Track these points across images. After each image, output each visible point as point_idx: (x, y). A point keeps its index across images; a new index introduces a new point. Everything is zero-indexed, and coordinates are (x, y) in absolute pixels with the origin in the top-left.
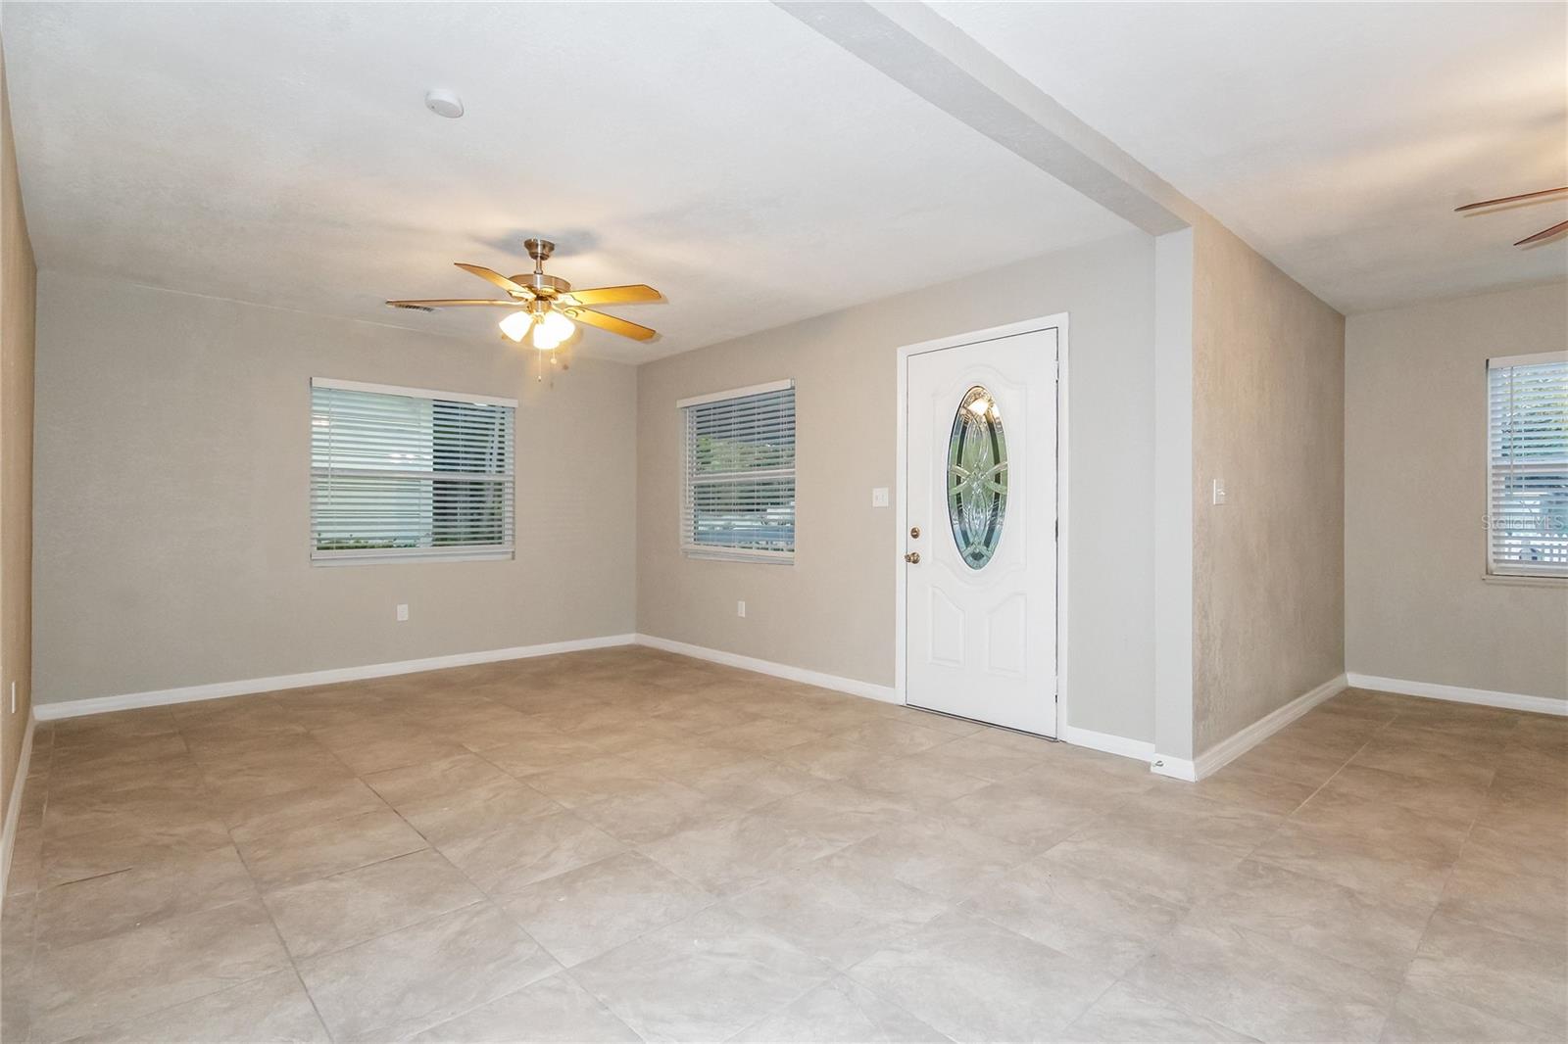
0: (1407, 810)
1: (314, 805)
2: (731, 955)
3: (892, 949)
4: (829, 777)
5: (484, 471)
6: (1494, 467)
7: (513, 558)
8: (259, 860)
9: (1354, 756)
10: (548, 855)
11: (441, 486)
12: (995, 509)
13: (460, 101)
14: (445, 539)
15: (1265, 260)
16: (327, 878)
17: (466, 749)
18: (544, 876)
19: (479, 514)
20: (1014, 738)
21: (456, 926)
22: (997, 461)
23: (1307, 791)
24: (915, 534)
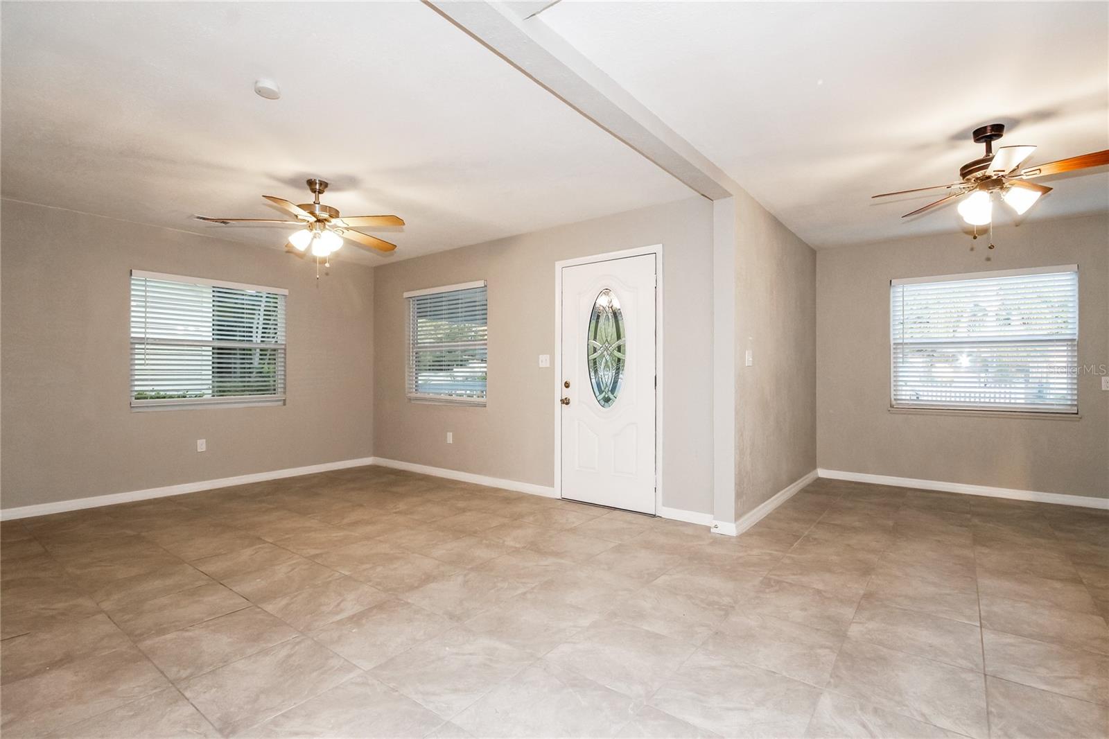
0: (849, 545)
1: (158, 583)
2: (471, 654)
3: (569, 643)
4: (518, 546)
5: (252, 341)
6: (894, 344)
7: (284, 404)
8: (126, 622)
9: (821, 517)
10: (339, 604)
11: (220, 352)
12: (618, 369)
13: (279, 88)
14: (224, 391)
15: (774, 217)
16: (183, 630)
17: (264, 540)
18: (338, 618)
19: (250, 373)
20: (630, 516)
21: (283, 653)
22: (619, 337)
23: (797, 537)
24: (567, 385)
